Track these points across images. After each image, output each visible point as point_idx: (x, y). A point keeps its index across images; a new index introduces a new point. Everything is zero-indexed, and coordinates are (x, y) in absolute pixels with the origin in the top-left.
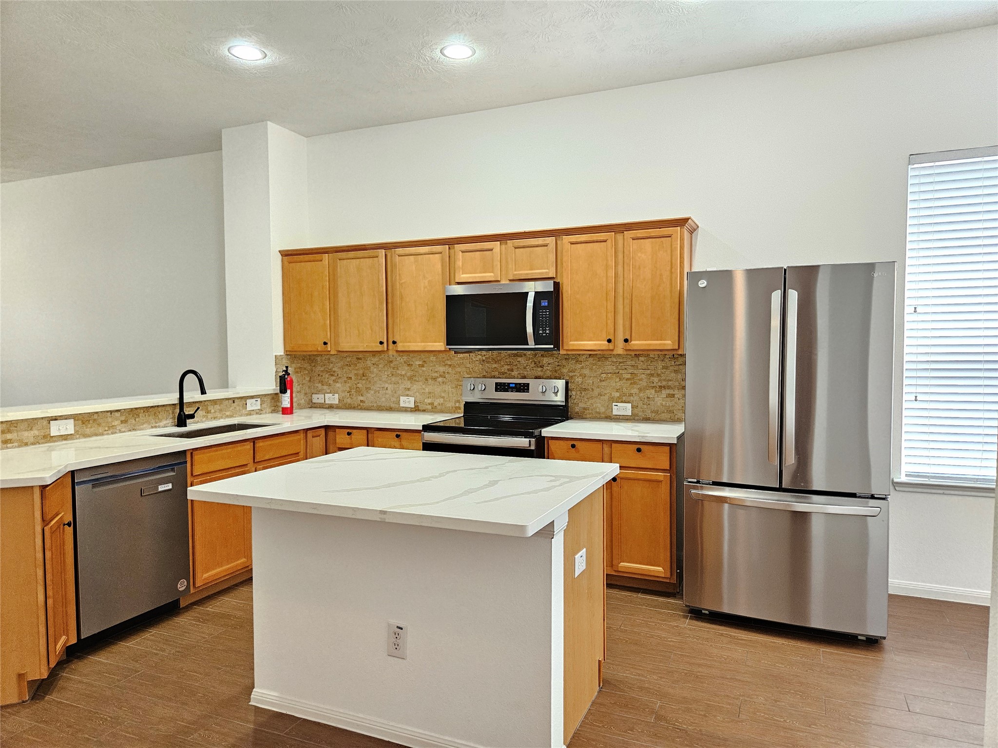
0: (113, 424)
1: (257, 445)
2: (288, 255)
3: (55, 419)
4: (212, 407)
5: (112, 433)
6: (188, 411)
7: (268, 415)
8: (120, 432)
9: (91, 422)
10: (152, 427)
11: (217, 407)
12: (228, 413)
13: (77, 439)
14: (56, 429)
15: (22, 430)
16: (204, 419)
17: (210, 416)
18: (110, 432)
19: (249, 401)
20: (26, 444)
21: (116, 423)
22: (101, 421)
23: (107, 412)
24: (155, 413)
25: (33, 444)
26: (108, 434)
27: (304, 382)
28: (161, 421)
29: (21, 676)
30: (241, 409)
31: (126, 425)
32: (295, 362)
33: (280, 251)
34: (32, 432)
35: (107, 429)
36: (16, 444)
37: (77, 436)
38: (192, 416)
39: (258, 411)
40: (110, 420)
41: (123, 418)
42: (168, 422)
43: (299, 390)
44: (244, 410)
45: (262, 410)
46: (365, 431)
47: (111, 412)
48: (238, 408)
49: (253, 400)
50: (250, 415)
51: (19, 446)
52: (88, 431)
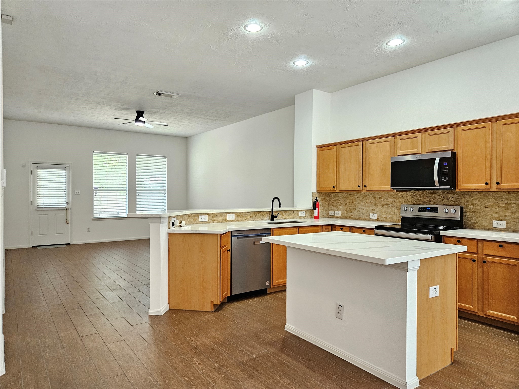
0: (248, 217)
1: (299, 230)
2: (318, 147)
3: (229, 213)
4: (285, 213)
5: (247, 221)
6: (275, 214)
7: (308, 219)
8: (250, 220)
9: (240, 216)
10: (261, 220)
11: (287, 214)
12: (291, 217)
13: (235, 222)
14: (230, 217)
15: (218, 217)
16: (281, 218)
17: (284, 217)
18: (246, 220)
19: (300, 212)
20: (219, 222)
21: (249, 217)
22: (243, 216)
23: (246, 212)
24: (263, 214)
25: (222, 222)
26: (246, 221)
27: (326, 205)
28: (265, 218)
29: (212, 302)
30: (297, 215)
31: (252, 218)
32: (321, 196)
33: (316, 146)
34: (221, 218)
35: (245, 219)
36: (216, 222)
37: (236, 221)
38: (276, 217)
39: (304, 217)
40: (247, 215)
41: (251, 215)
42: (267, 218)
43: (323, 209)
44: (298, 216)
45: (306, 217)
46: (349, 228)
47: (247, 212)
48: (295, 215)
49: (302, 212)
50: (301, 218)
51: (217, 223)
52: (239, 219)
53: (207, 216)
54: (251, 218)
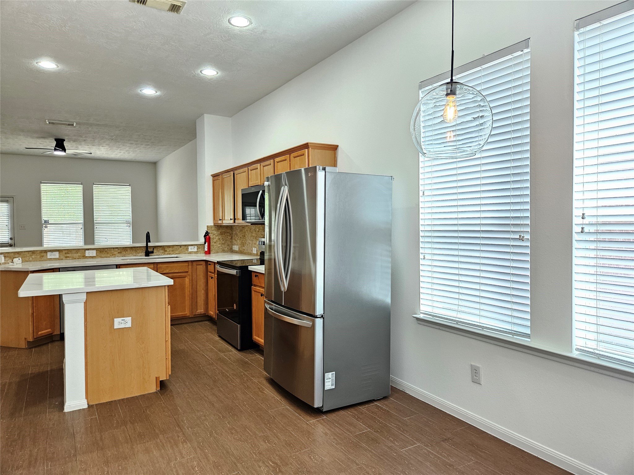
0: (114, 253)
1: (158, 266)
2: (214, 176)
3: (88, 249)
4: (168, 249)
5: (114, 257)
6: (150, 250)
7: (202, 254)
8: (118, 257)
9: (104, 252)
10: (134, 256)
11: (171, 249)
12: (177, 252)
13: (97, 258)
14: (88, 253)
15: (73, 253)
16: (163, 254)
17: (166, 253)
18: (113, 256)
19: (190, 247)
20: (75, 259)
21: (115, 253)
22: (109, 252)
23: (112, 248)
24: (136, 250)
25: (78, 259)
26: (111, 257)
27: (227, 239)
28: (139, 253)
29: (25, 338)
30: (185, 250)
31: (121, 254)
32: (221, 229)
33: (211, 175)
34: (78, 254)
35: (111, 255)
36: (71, 258)
37: (98, 257)
38: (152, 252)
39: (196, 252)
40: (113, 252)
41: (119, 251)
42: (142, 254)
43: (223, 243)
44: (187, 251)
45: (198, 252)
47: (114, 248)
48: (183, 250)
49: (193, 247)
50: (191, 253)
51: (72, 259)
52: (103, 255)
53: (58, 252)
54: (119, 254)
